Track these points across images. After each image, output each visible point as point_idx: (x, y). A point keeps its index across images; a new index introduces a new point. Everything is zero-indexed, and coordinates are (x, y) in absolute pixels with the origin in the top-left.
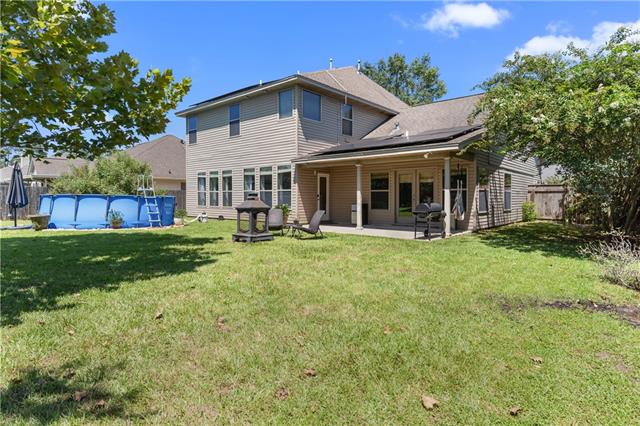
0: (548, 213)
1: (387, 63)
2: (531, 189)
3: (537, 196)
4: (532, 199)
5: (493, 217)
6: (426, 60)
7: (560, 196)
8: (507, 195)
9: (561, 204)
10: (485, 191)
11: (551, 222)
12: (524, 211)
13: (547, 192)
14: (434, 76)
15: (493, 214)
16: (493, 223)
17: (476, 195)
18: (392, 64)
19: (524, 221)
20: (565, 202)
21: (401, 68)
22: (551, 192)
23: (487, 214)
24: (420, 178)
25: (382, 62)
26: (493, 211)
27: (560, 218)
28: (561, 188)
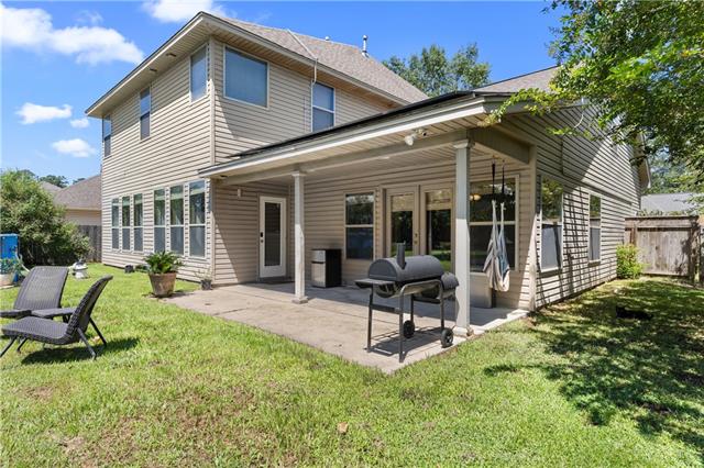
0: (661, 264)
1: (420, 57)
2: (630, 224)
3: (641, 237)
4: (633, 240)
5: (570, 277)
6: (472, 53)
7: (684, 236)
8: (594, 234)
9: (687, 248)
10: (555, 226)
11: (668, 280)
12: (620, 260)
13: (659, 229)
14: (482, 73)
15: (571, 271)
16: (571, 288)
17: (536, 233)
18: (426, 58)
19: (620, 277)
20: (694, 245)
21: (438, 63)
22: (666, 229)
23: (559, 272)
24: (427, 201)
25: (415, 58)
26: (570, 265)
27: (684, 272)
28: (686, 223)
